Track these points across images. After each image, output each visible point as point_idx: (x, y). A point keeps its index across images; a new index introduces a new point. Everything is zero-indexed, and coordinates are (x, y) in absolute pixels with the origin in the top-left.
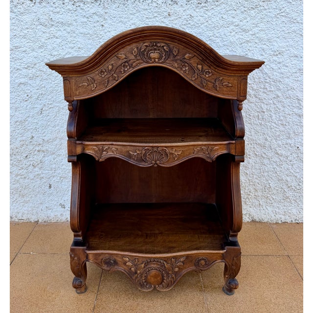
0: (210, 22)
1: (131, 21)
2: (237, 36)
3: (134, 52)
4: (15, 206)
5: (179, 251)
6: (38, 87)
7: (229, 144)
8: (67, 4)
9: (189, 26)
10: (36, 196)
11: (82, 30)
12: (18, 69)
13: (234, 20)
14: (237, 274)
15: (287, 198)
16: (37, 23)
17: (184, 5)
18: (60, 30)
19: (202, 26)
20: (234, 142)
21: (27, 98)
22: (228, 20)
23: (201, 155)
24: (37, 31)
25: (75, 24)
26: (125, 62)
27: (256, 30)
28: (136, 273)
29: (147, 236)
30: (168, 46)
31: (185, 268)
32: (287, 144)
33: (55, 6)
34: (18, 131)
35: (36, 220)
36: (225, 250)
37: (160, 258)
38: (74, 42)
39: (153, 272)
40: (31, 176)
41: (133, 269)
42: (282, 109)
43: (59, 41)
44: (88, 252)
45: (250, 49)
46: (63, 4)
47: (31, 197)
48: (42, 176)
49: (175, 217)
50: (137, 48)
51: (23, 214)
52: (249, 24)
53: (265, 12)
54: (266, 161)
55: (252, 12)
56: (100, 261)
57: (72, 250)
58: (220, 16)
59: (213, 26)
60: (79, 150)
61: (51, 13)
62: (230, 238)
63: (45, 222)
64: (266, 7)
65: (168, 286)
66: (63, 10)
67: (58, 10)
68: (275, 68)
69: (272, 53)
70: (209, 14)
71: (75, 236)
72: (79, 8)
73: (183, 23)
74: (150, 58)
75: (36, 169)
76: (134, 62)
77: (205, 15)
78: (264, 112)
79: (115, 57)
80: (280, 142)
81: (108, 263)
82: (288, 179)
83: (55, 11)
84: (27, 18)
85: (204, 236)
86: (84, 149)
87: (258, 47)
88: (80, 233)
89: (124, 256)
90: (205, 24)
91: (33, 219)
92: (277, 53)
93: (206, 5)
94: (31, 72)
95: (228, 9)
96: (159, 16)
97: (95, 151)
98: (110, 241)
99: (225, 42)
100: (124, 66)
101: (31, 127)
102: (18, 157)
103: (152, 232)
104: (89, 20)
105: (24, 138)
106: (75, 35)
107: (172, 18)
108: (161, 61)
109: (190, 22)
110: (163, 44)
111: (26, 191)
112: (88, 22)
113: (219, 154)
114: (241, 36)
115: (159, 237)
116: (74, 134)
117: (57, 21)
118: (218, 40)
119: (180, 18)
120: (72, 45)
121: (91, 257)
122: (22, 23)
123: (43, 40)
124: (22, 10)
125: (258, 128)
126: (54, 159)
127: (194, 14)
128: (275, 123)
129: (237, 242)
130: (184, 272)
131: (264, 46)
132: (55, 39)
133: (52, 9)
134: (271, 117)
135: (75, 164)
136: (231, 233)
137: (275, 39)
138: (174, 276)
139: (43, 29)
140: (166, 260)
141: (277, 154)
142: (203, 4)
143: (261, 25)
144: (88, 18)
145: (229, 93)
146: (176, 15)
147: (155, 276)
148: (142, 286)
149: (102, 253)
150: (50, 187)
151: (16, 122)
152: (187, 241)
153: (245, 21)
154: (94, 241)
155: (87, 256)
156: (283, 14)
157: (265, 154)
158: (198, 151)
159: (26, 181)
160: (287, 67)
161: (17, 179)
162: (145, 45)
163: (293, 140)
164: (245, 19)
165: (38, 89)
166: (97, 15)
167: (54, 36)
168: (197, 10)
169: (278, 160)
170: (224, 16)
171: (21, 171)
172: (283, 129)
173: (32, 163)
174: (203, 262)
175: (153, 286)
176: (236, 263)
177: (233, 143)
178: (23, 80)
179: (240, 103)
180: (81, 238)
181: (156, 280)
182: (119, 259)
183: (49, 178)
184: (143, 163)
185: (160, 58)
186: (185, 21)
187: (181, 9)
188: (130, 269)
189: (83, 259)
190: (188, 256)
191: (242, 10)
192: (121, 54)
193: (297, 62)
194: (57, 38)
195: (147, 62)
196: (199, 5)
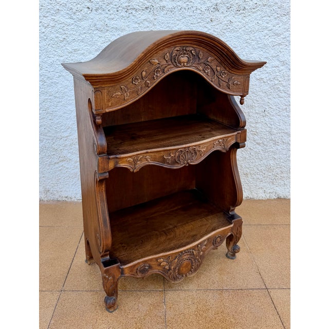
0: (247, 27)
1: (177, 26)
2: (270, 40)
3: (166, 57)
8: (121, 11)
9: (229, 30)
13: (268, 25)
16: (93, 28)
17: (225, 12)
18: (114, 35)
19: (241, 30)
22: (263, 25)
24: (93, 35)
25: (127, 29)
26: (158, 68)
30: (196, 50)
33: (109, 13)
45: (281, 50)
46: (118, 11)
50: (169, 53)
52: (281, 28)
55: (284, 18)
58: (256, 22)
59: (250, 30)
61: (106, 19)
66: (118, 17)
67: (113, 16)
70: (246, 20)
72: (131, 15)
73: (224, 28)
74: (180, 63)
76: (166, 67)
77: (243, 21)
79: (149, 63)
83: (110, 17)
84: (85, 24)
87: (288, 49)
90: (243, 29)
93: (244, 12)
95: (263, 16)
96: (202, 22)
99: (260, 45)
100: (157, 71)
107: (214, 24)
109: (229, 27)
110: (191, 49)
112: (139, 28)
114: (274, 40)
117: (112, 26)
118: (254, 43)
119: (221, 23)
122: (80, 28)
123: (99, 44)
124: (80, 17)
127: (233, 20)
133: (107, 15)
139: (99, 33)
142: (241, 11)
144: (139, 24)
146: (217, 21)
153: (278, 26)
162: (176, 49)
164: (278, 24)
166: (147, 21)
167: (109, 40)
170: (260, 22)
175: (184, 275)
184: (177, 165)
185: (188, 62)
186: (225, 26)
187: (222, 15)
192: (154, 60)
195: (177, 67)
196: (238, 12)
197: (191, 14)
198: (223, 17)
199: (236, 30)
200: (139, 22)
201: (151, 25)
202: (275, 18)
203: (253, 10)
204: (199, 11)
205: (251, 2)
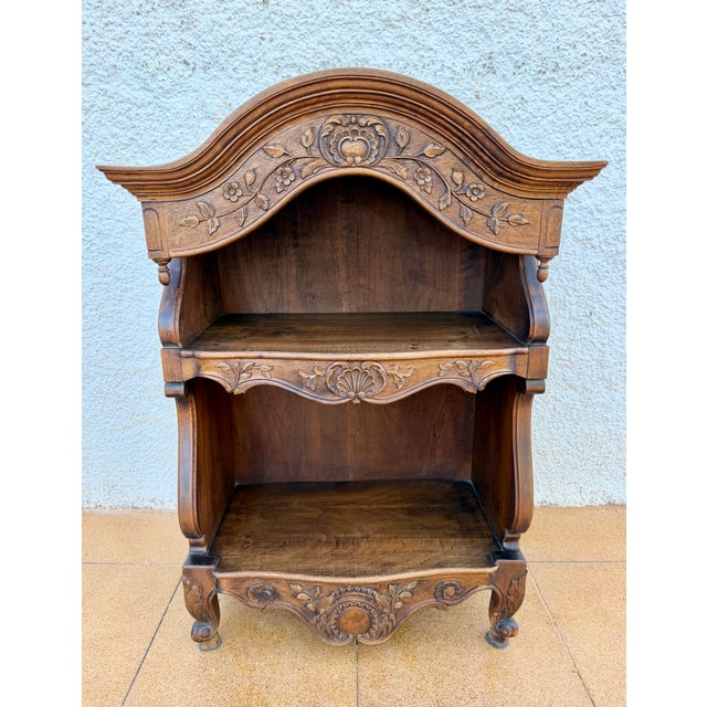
0: (560, 113)
2: (613, 146)
3: (304, 139)
5: (403, 571)
7: (515, 354)
9: (518, 121)
13: (610, 110)
14: (516, 609)
17: (509, 75)
19: (545, 121)
20: (526, 350)
22: (598, 109)
23: (453, 379)
24: (200, 130)
26: (284, 164)
28: (317, 613)
29: (337, 542)
30: (386, 125)
31: (415, 602)
33: (236, 76)
36: (496, 568)
37: (367, 585)
39: (353, 611)
41: (310, 606)
44: (218, 575)
49: (393, 507)
50: (312, 129)
56: (243, 591)
57: (186, 572)
58: (581, 100)
59: (566, 122)
60: (188, 372)
61: (228, 91)
62: (505, 545)
65: (381, 635)
66: (256, 86)
70: (559, 95)
71: (192, 545)
73: (506, 116)
74: (343, 155)
76: (306, 164)
77: (551, 98)
79: (261, 153)
81: (260, 595)
84: (179, 102)
85: (453, 540)
86: (198, 368)
88: (202, 540)
89: (290, 582)
90: (551, 118)
93: (555, 75)
95: (599, 86)
97: (223, 372)
98: (264, 553)
100: (282, 174)
103: (347, 536)
107: (483, 104)
108: (368, 162)
109: (519, 112)
110: (373, 121)
113: (492, 377)
115: (363, 545)
116: (176, 336)
119: (500, 103)
121: (224, 584)
127: (529, 96)
129: (518, 550)
130: (414, 608)
133: (231, 82)
135: (181, 401)
136: (507, 535)
138: (392, 616)
140: (378, 587)
142: (548, 74)
145: (522, 240)
146: (491, 97)
147: (357, 618)
148: (329, 635)
149: (248, 578)
152: (419, 551)
154: (230, 554)
155: (217, 583)
158: (449, 369)
162: (331, 120)
168: (536, 88)
170: (591, 102)
174: (451, 590)
175: (351, 636)
176: (516, 591)
177: (523, 354)
179: (544, 265)
180: (204, 550)
181: (357, 624)
182: (281, 588)
184: (330, 397)
185: (365, 156)
186: (510, 112)
187: (501, 84)
188: (305, 606)
189: (210, 588)
190: (421, 581)
192: (274, 145)
195: (337, 165)
196: (540, 75)
198: (503, 89)
199: (535, 120)
203: (577, 72)
204: (448, 74)
205: (571, 51)
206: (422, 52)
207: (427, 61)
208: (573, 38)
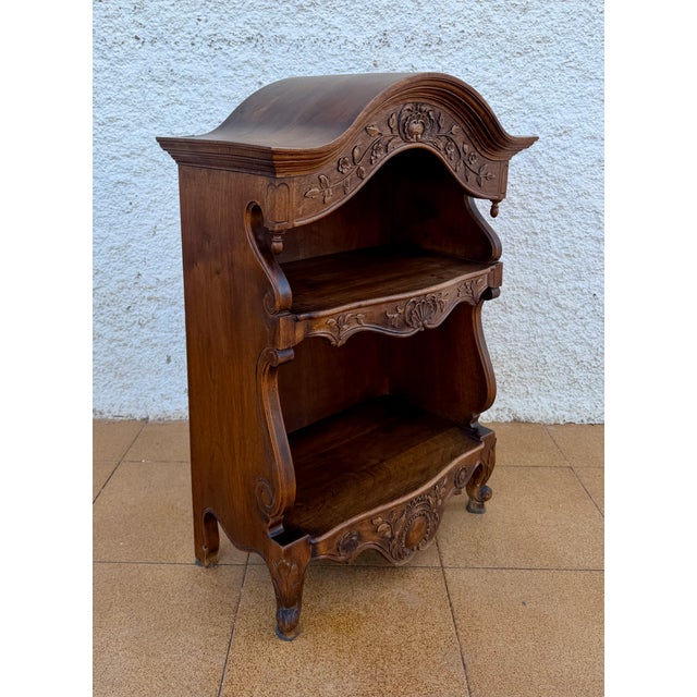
4: (107, 394)
6: (148, 190)
8: (199, 45)
10: (143, 376)
11: (225, 91)
12: (114, 158)
13: (488, 74)
15: (575, 381)
16: (146, 78)
17: (401, 48)
18: (187, 90)
21: (130, 207)
24: (146, 91)
25: (212, 79)
27: (525, 91)
32: (576, 289)
33: (177, 48)
34: (114, 265)
35: (145, 417)
38: (211, 111)
40: (136, 342)
42: (568, 228)
43: (185, 109)
45: (514, 124)
46: (193, 44)
47: (135, 379)
48: (154, 341)
51: (122, 406)
52: (512, 80)
53: (540, 60)
54: (539, 319)
55: (519, 60)
58: (463, 67)
61: (171, 60)
63: (159, 420)
64: (542, 52)
66: (193, 56)
67: (184, 54)
68: (555, 157)
69: (552, 131)
70: (444, 63)
72: (219, 52)
75: (145, 330)
78: (536, 234)
80: (563, 286)
82: (578, 349)
83: (179, 56)
84: (129, 69)
87: (528, 120)
91: (139, 414)
92: (561, 132)
93: (439, 48)
94: (136, 162)
95: (476, 56)
96: (358, 66)
101: (137, 258)
102: (114, 309)
104: (238, 73)
105: (124, 277)
106: (212, 99)
107: (380, 71)
111: (126, 368)
112: (235, 77)
114: (498, 103)
117: (183, 74)
119: (394, 70)
120: (208, 117)
122: (121, 77)
123: (157, 107)
124: (121, 55)
125: (527, 262)
126: (176, 313)
127: (418, 64)
128: (556, 253)
131: (539, 120)
132: (178, 107)
133: (172, 53)
134: (549, 242)
137: (558, 107)
139: (158, 87)
141: (558, 305)
142: (433, 46)
143: (535, 83)
144: (235, 69)
146: (387, 65)
150: (169, 360)
151: (112, 248)
153: (507, 75)
156: (572, 64)
157: (537, 305)
159: (128, 349)
160: (578, 155)
161: (112, 346)
163: (586, 282)
164: (506, 72)
165: (149, 193)
166: (251, 65)
167: (177, 100)
168: (424, 58)
169: (560, 317)
170: (470, 68)
171: (118, 334)
172: (569, 263)
173: (137, 319)
178: (122, 177)
183: (167, 346)
187: (395, 54)
191: (502, 57)
193: (596, 148)
194: (181, 104)
196: (427, 48)
197: (336, 51)
198: (396, 58)
200: (234, 66)
201: (259, 73)
202: (501, 61)
203: (457, 45)
204: (350, 47)
205: (452, 28)
206: (328, 30)
207: (333, 37)
208: (452, 19)
